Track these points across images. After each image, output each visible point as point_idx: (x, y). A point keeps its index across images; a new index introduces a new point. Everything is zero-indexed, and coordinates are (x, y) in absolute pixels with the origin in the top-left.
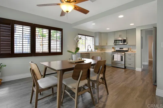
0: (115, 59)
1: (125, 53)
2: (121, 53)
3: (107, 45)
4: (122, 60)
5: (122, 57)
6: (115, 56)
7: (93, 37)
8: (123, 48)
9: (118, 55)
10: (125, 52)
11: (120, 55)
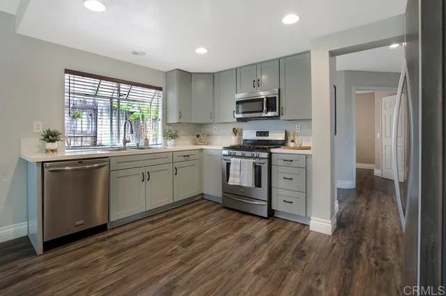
0: (234, 176)
1: (270, 154)
2: (255, 154)
3: (211, 121)
4: (258, 183)
5: (258, 170)
6: (232, 167)
7: (160, 89)
8: (266, 134)
9: (243, 160)
10: (273, 150)
11: (252, 161)
